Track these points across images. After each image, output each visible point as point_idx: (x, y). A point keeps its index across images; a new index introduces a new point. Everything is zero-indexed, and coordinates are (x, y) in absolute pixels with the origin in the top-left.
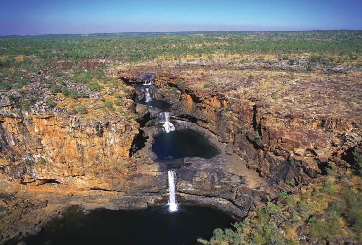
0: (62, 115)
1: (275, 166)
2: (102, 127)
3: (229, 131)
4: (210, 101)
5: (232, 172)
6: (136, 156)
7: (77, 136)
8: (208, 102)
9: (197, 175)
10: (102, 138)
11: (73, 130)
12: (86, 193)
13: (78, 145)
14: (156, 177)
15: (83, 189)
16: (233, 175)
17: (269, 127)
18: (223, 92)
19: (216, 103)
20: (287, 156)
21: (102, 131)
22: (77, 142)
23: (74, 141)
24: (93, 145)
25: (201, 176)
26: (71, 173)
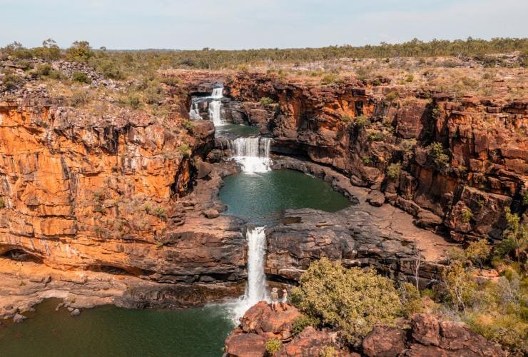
0: (32, 103)
1: (485, 212)
2: (117, 133)
3: (375, 161)
4: (335, 107)
5: (385, 233)
6: (186, 202)
7: (62, 150)
8: (331, 111)
9: (309, 239)
10: (115, 157)
11: (56, 135)
12: (80, 275)
13: (65, 170)
14: (223, 241)
15: (74, 268)
16: (386, 238)
17: (468, 130)
18: (361, 86)
19: (346, 113)
20: (513, 190)
21: (115, 143)
22: (63, 162)
23: (55, 160)
24: (96, 170)
25: (318, 241)
26: (49, 228)
